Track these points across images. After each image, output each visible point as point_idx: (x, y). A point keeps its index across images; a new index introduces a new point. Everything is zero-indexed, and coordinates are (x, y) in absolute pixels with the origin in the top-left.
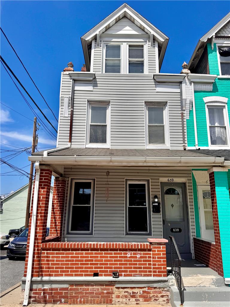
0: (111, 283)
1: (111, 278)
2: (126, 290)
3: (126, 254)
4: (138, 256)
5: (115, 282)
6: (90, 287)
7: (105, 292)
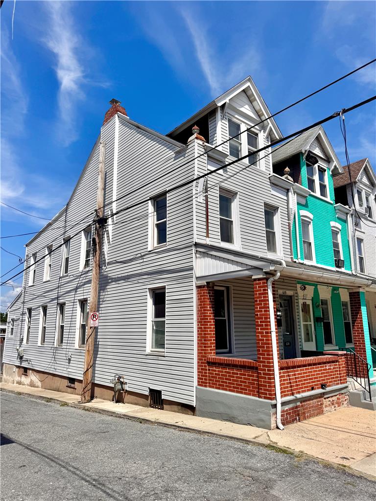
0: (321, 395)
1: (321, 391)
2: (329, 399)
3: (326, 366)
4: (332, 367)
5: (324, 394)
6: (311, 402)
7: (319, 403)
